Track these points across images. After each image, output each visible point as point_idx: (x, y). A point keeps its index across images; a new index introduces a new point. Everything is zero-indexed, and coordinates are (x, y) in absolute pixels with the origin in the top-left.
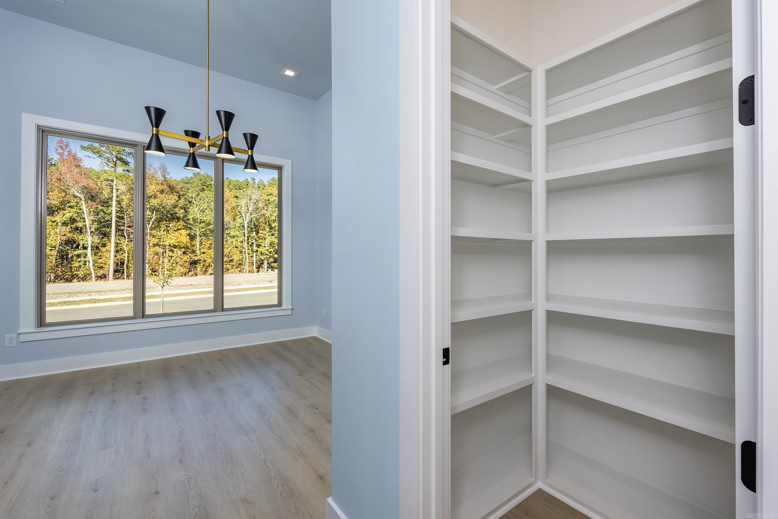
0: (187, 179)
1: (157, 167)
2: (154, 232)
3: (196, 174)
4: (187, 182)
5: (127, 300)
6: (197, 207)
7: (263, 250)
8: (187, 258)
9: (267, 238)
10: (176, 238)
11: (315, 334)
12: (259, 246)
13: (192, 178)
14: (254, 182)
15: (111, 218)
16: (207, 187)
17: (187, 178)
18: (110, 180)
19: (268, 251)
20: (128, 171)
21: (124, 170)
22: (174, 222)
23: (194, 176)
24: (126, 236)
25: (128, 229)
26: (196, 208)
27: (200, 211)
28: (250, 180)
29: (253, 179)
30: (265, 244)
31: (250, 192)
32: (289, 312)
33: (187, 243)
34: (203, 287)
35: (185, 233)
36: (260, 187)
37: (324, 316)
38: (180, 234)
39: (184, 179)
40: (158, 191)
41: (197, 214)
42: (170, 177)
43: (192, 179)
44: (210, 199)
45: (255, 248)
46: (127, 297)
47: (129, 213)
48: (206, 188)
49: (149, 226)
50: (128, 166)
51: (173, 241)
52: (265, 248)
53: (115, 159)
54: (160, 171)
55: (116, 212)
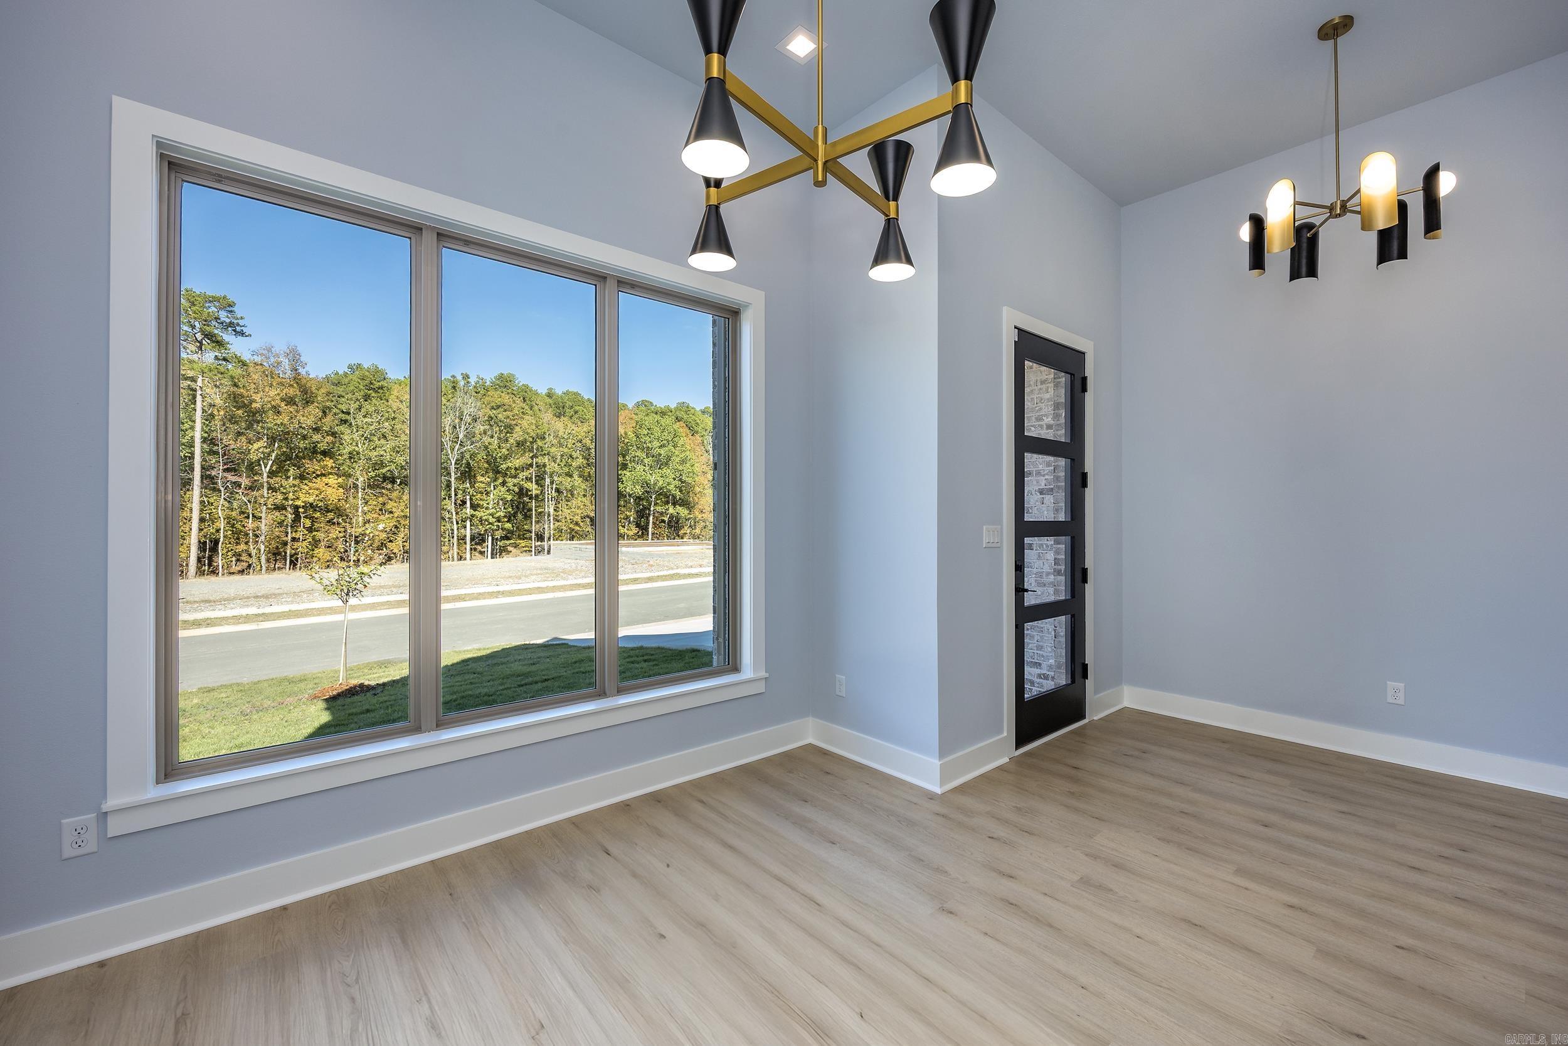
0: (336, 377)
1: (282, 352)
2: (276, 481)
3: (354, 367)
4: (336, 382)
5: (241, 623)
6: (357, 431)
7: (485, 514)
8: (340, 532)
9: (491, 491)
10: (317, 492)
11: (810, 740)
12: (474, 507)
13: (346, 374)
14: (468, 382)
15: (193, 454)
16: (376, 392)
17: (337, 374)
18: (189, 377)
19: (493, 517)
20: (225, 359)
21: (216, 358)
22: (314, 460)
23: (350, 370)
24: (222, 489)
25: (225, 474)
26: (356, 434)
27: (363, 438)
28: (459, 378)
29: (466, 377)
30: (488, 504)
31: (460, 400)
32: (760, 688)
33: (339, 501)
34: (389, 592)
35: (336, 482)
36: (479, 392)
37: (844, 696)
38: (326, 484)
39: (332, 376)
40: (282, 400)
41: (359, 446)
42: (306, 373)
43: (346, 376)
44: (382, 416)
45: (468, 511)
46: (241, 616)
47: (228, 443)
48: (373, 395)
49: (265, 467)
50: (226, 349)
51: (311, 500)
52: (488, 512)
53: (199, 336)
54: (287, 361)
55: (202, 442)
